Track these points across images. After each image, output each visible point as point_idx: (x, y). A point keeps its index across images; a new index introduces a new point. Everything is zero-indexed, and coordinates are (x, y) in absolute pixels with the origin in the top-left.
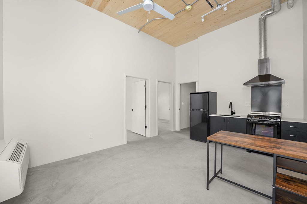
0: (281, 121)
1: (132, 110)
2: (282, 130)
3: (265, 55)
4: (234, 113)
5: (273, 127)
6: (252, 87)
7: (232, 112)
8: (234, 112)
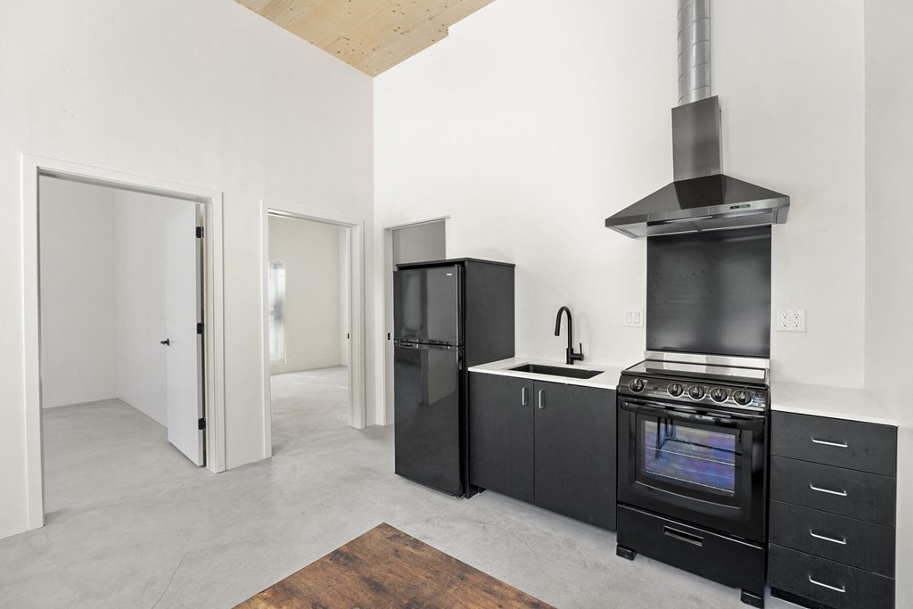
0: (768, 412)
1: (167, 342)
2: (774, 458)
3: (703, 84)
4: (580, 357)
5: (733, 437)
6: (650, 240)
7: (570, 350)
8: (577, 351)
